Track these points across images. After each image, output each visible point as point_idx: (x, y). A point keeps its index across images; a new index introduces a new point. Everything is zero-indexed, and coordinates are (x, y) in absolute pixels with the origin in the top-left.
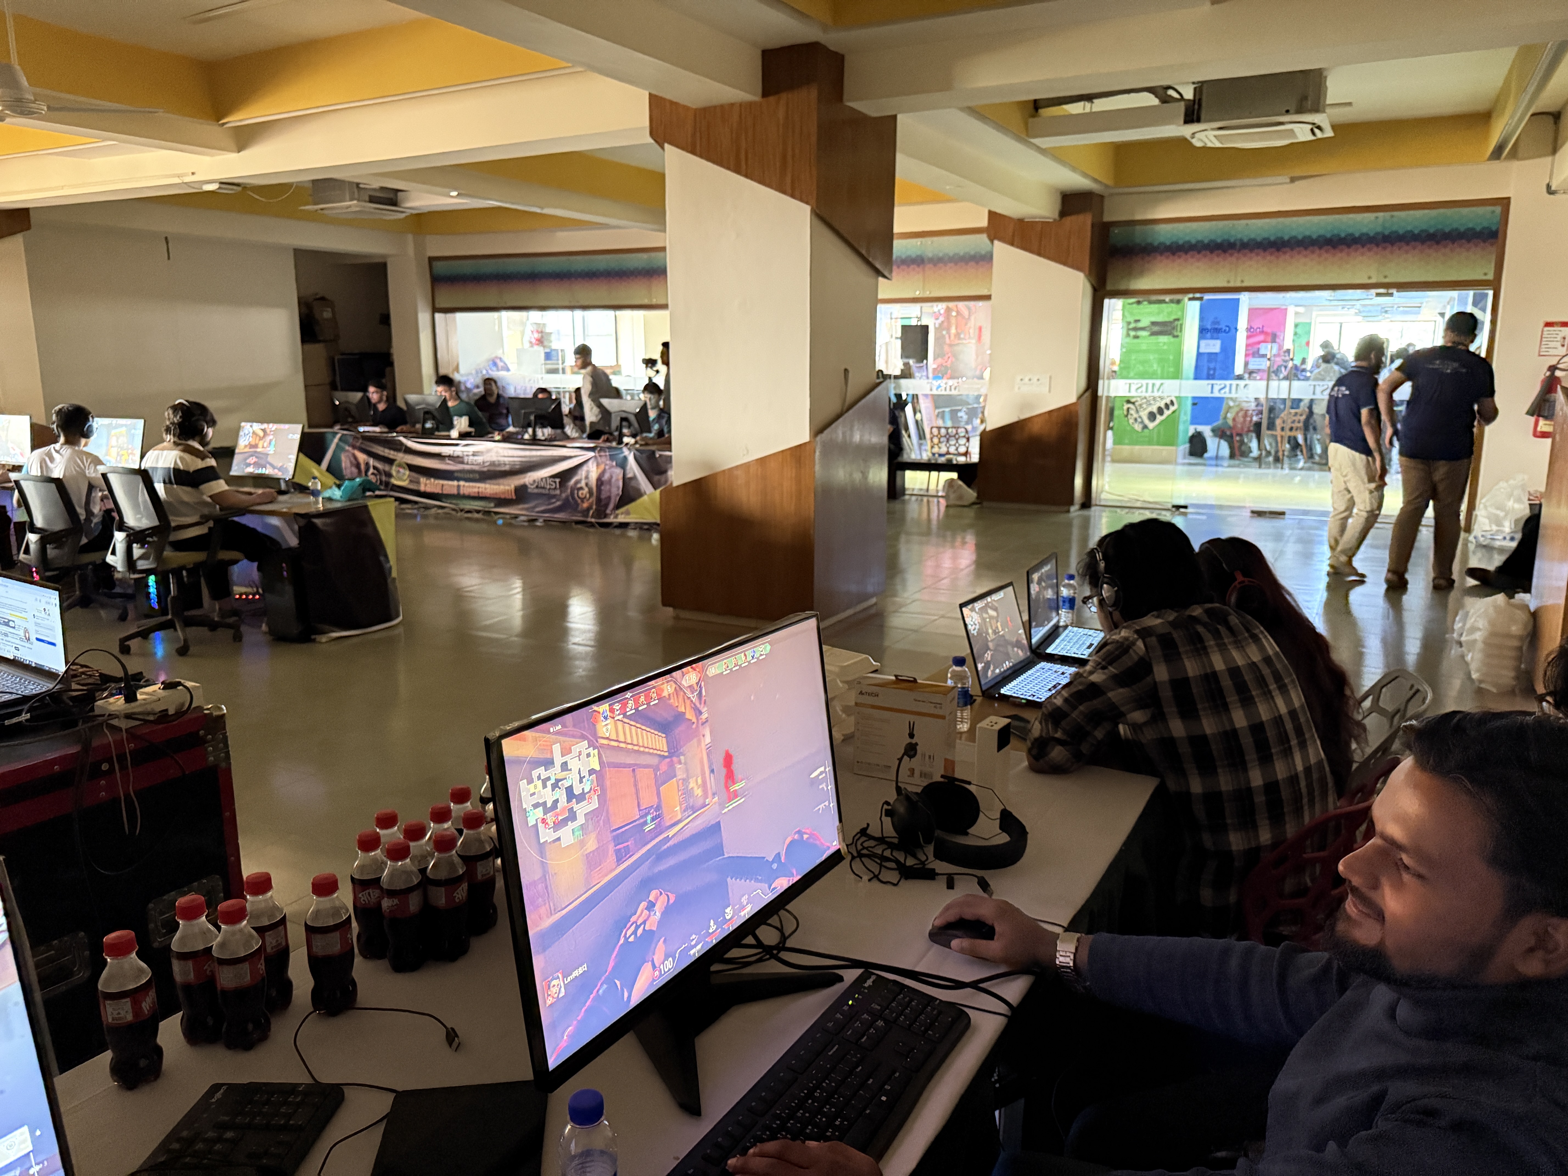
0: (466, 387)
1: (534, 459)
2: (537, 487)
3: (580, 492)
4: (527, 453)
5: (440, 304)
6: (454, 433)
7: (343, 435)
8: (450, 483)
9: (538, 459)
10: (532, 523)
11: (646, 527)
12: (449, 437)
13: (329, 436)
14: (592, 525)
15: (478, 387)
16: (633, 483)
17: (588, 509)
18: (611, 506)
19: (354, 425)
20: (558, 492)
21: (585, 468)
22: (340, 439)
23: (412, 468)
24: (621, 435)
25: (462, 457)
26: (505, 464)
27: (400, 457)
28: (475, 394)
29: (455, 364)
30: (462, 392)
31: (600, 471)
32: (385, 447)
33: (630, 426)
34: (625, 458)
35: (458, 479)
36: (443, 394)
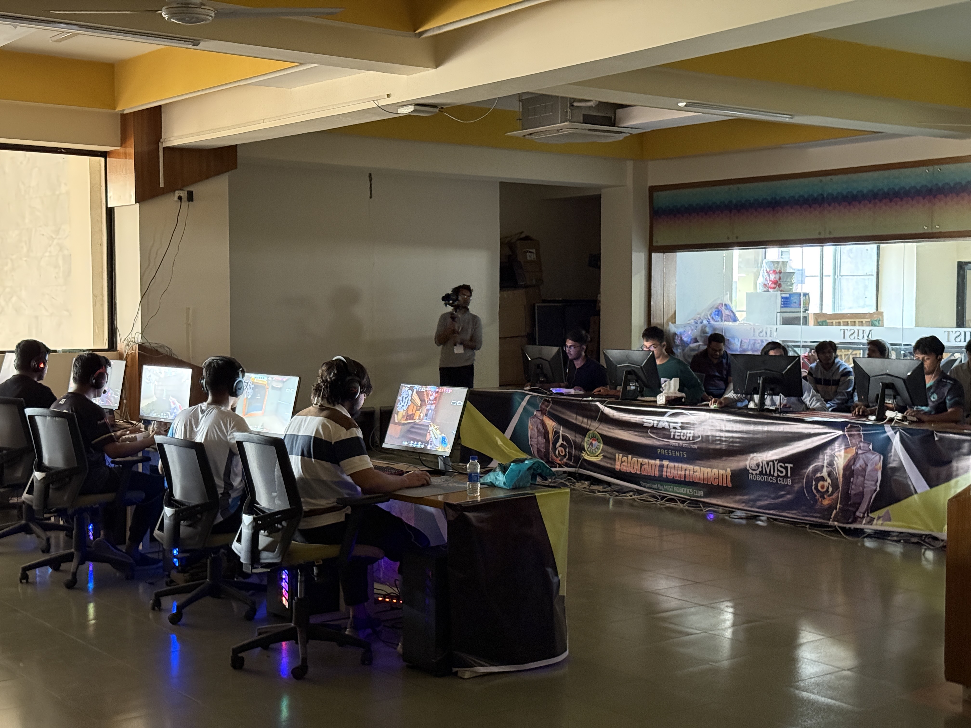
0: (682, 340)
1: (759, 436)
2: (761, 473)
3: (820, 484)
4: (751, 428)
5: (659, 241)
6: (661, 399)
7: (533, 396)
8: (652, 462)
9: (765, 435)
10: (751, 522)
11: (914, 540)
12: (654, 404)
13: (517, 398)
14: (834, 531)
15: (696, 341)
16: (898, 476)
17: (831, 508)
18: (864, 507)
19: (546, 385)
20: (789, 481)
21: (828, 451)
22: (528, 402)
23: (608, 441)
24: (883, 408)
25: (669, 430)
26: (721, 441)
27: (595, 427)
28: (692, 350)
29: (671, 313)
30: (677, 346)
31: (850, 456)
32: (577, 414)
33: (896, 394)
34: (888, 440)
35: (662, 458)
36: (652, 349)
